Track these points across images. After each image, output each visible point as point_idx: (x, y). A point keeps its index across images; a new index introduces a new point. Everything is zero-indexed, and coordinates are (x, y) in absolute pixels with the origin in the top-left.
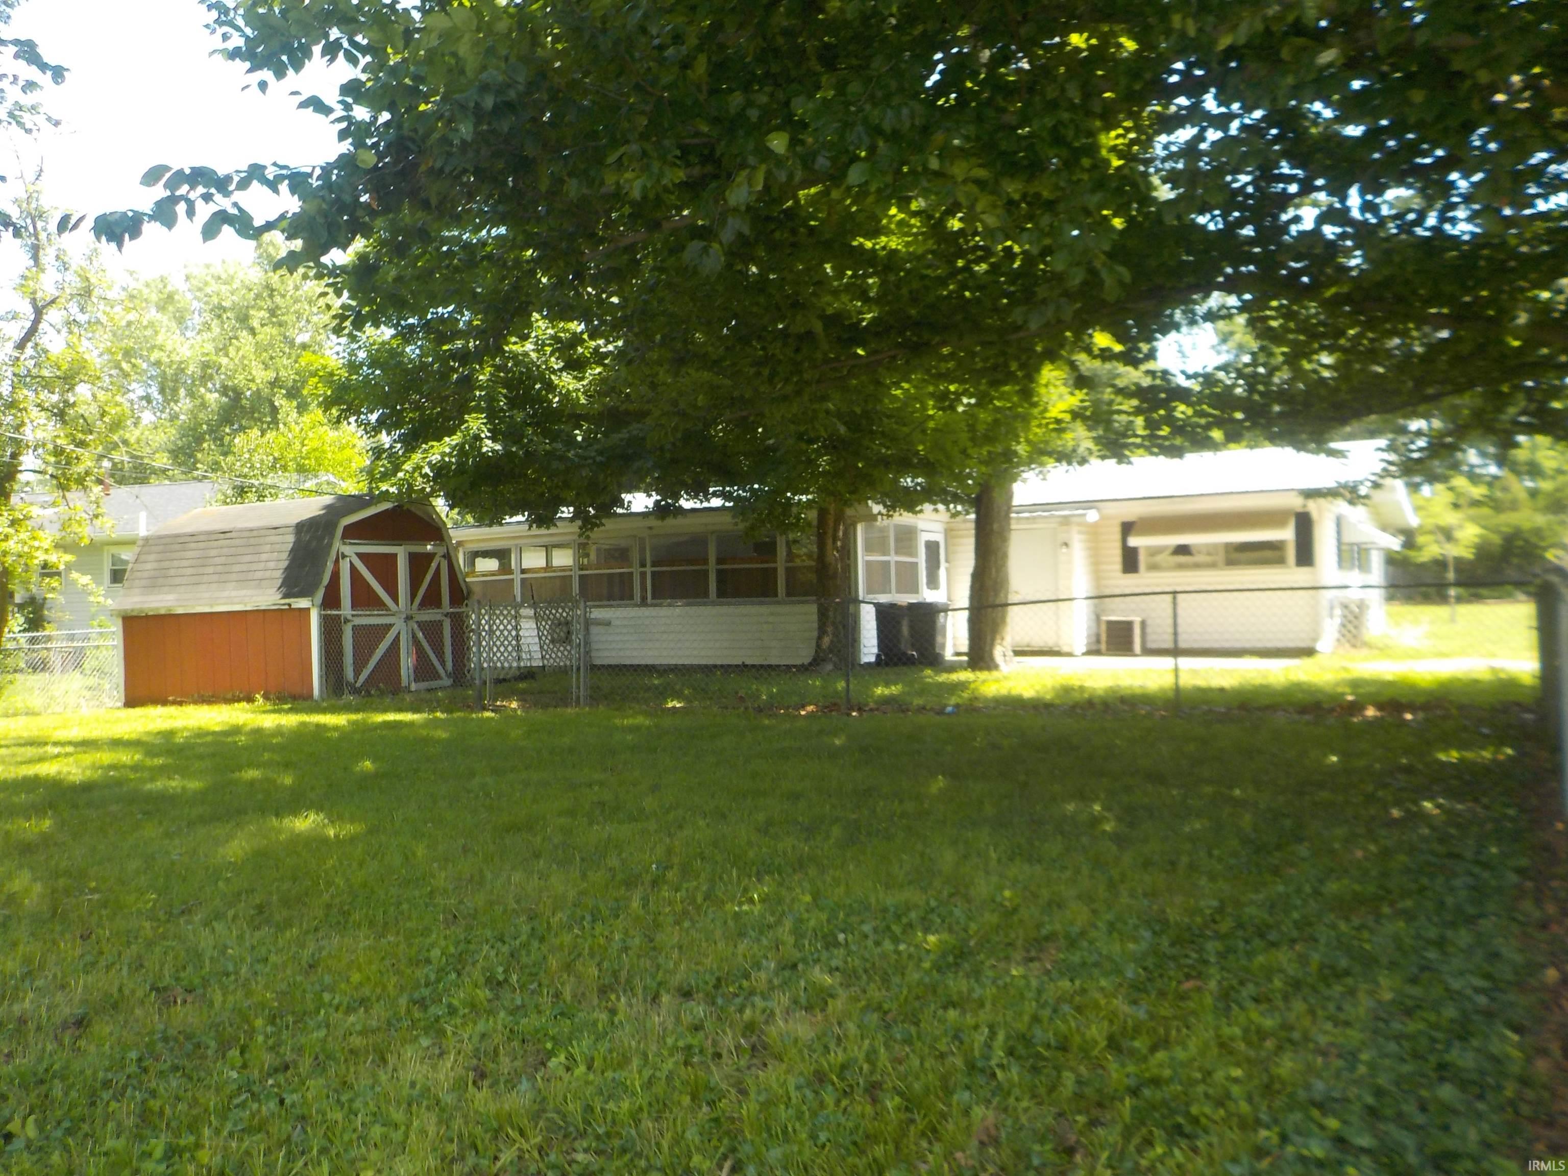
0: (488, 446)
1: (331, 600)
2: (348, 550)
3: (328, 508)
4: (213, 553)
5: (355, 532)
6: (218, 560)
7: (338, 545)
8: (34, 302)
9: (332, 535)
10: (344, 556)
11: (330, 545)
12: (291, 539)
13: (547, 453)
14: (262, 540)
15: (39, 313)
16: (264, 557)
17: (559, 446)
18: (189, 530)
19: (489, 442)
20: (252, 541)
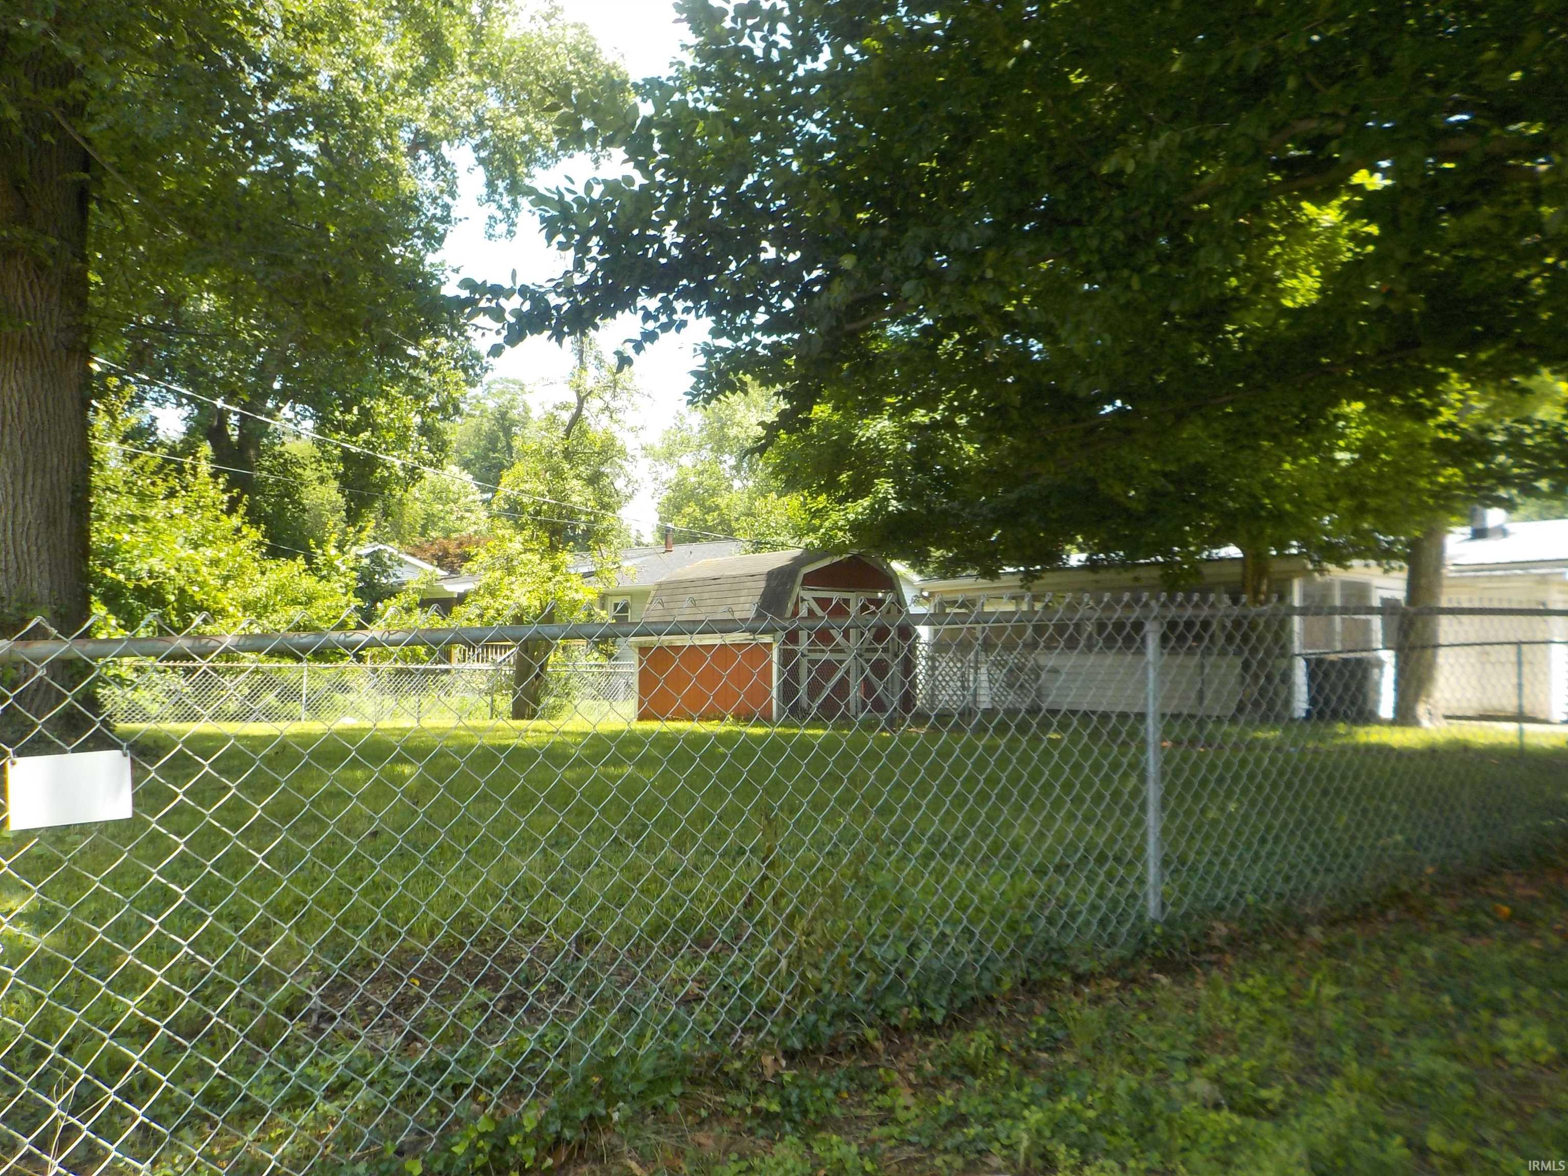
0: (894, 505)
1: (792, 637)
2: (808, 595)
3: (796, 559)
4: (706, 596)
5: (812, 580)
6: (709, 602)
7: (798, 590)
8: (578, 392)
9: (794, 582)
10: (803, 600)
11: (792, 588)
12: (763, 584)
13: (944, 512)
14: (741, 586)
15: (581, 401)
16: (742, 599)
17: (956, 504)
18: (691, 577)
19: (894, 502)
20: (735, 587)
